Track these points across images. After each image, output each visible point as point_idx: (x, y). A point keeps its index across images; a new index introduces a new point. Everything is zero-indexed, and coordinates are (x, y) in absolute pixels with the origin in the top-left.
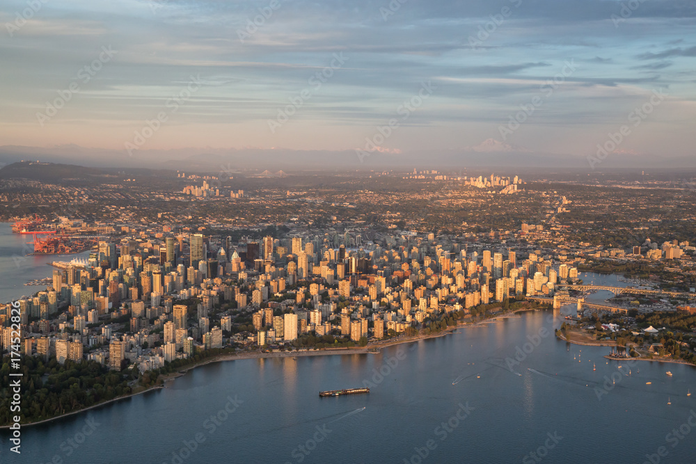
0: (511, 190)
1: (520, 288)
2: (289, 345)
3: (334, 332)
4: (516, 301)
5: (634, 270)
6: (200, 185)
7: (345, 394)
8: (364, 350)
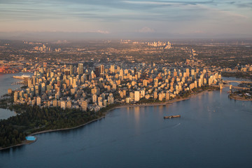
0: (169, 47)
1: (205, 82)
2: (137, 102)
3: (151, 98)
4: (205, 87)
5: (239, 76)
6: (42, 46)
7: (172, 117)
8: (165, 104)
